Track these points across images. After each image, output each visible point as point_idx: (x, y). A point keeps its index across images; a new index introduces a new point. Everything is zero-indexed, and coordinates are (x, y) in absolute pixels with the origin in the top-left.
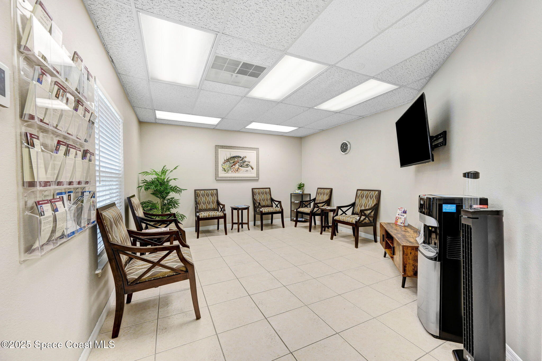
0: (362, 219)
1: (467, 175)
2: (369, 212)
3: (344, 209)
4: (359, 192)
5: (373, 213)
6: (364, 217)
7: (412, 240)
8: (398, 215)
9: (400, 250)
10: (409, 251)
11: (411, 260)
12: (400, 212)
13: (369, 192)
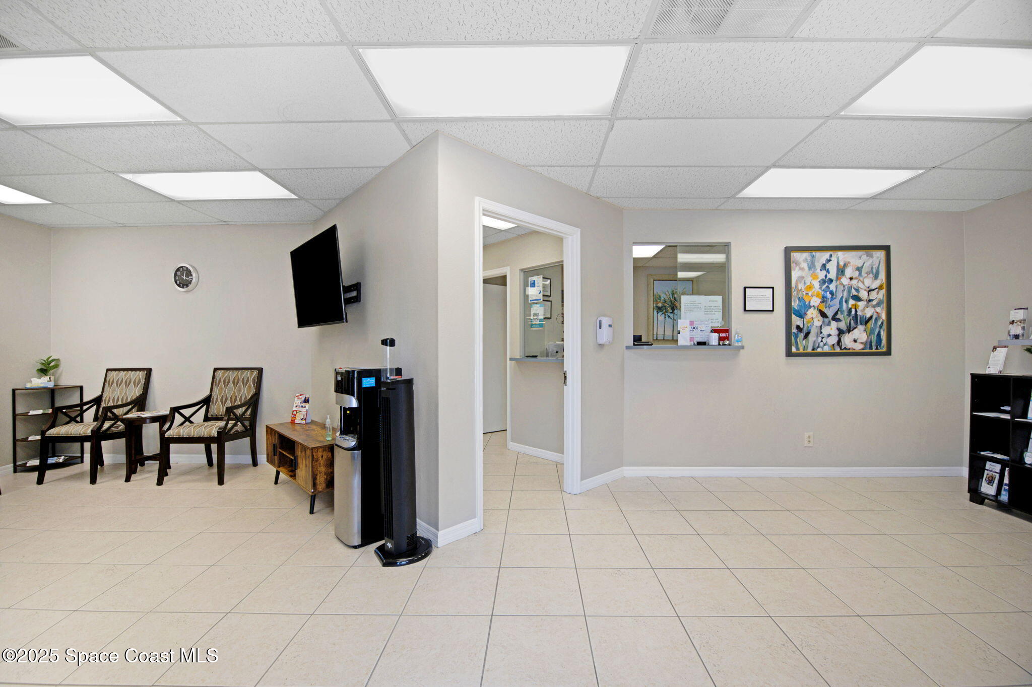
0: (229, 426)
1: (384, 342)
2: (242, 410)
3: (187, 412)
4: (219, 373)
5: (249, 412)
6: (234, 422)
7: (321, 439)
8: (297, 406)
9: (307, 456)
10: (320, 454)
11: (322, 467)
12: (299, 401)
13: (240, 371)
